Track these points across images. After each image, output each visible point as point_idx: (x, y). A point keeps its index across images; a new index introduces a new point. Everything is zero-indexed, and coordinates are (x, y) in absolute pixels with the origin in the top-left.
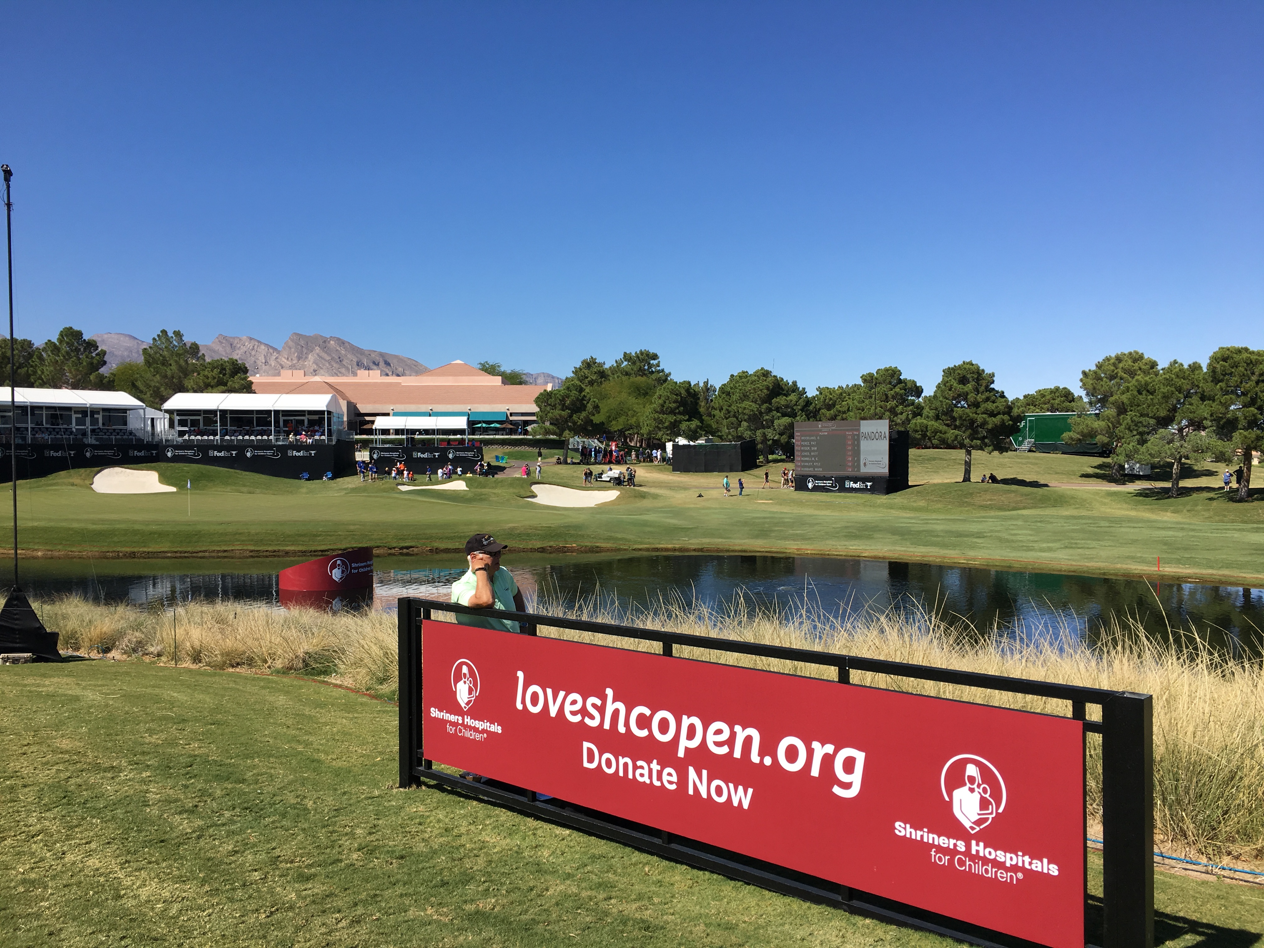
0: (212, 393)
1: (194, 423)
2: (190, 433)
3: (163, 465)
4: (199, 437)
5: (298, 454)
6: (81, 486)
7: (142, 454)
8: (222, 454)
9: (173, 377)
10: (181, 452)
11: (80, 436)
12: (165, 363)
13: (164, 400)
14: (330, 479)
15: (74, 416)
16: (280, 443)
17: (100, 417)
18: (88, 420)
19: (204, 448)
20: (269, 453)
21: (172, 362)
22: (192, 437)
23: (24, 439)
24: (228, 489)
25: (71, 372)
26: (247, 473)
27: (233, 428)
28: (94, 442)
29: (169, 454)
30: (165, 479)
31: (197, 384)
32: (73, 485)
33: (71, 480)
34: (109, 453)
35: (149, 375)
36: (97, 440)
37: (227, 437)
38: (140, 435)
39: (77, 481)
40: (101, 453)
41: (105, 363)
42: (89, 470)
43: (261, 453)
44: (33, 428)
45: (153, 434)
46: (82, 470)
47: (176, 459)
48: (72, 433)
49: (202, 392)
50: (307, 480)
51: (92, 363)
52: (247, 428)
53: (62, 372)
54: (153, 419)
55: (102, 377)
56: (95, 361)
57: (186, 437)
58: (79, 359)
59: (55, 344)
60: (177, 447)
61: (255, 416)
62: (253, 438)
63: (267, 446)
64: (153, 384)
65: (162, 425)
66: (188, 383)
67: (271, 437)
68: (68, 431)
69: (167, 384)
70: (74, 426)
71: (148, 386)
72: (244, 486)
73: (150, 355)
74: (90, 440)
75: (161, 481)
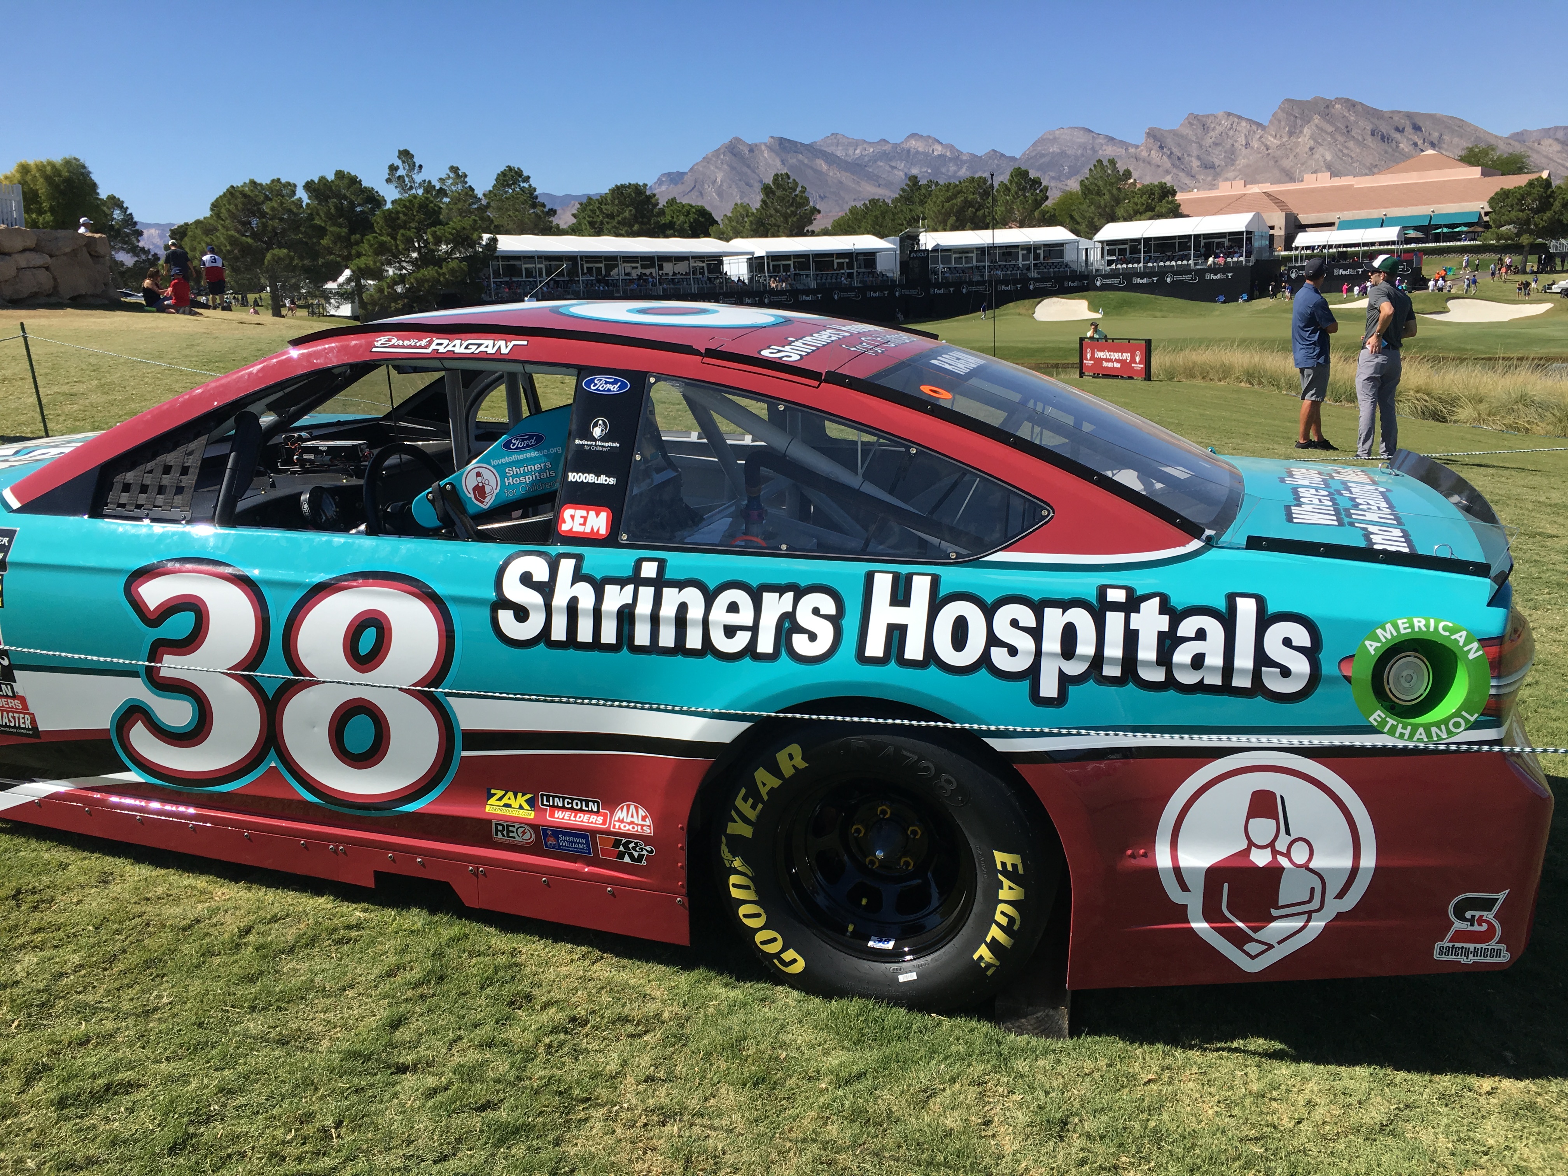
0: (1140, 220)
1: (1122, 252)
2: (1117, 262)
3: (1091, 293)
4: (1125, 266)
5: (1215, 277)
6: (1025, 315)
7: (1075, 284)
8: (1144, 281)
9: (1106, 206)
10: (1108, 281)
11: (1025, 271)
12: (1099, 193)
13: (1097, 229)
14: (1247, 301)
15: (1021, 253)
16: (1198, 267)
17: (1041, 252)
18: (1032, 255)
19: (1128, 276)
20: (1187, 277)
21: (1105, 191)
22: (1119, 266)
23: (983, 276)
24: (1145, 315)
25: (1019, 211)
26: (1167, 298)
27: (1156, 255)
28: (1036, 276)
29: (1098, 284)
30: (1093, 307)
31: (1127, 211)
32: (1019, 314)
33: (1018, 311)
34: (1049, 284)
35: (1084, 207)
36: (1038, 273)
37: (1150, 264)
38: (1074, 266)
39: (1023, 311)
40: (1041, 285)
41: (1047, 198)
42: (1032, 300)
43: (1179, 278)
44: (989, 266)
45: (1087, 263)
46: (1027, 301)
47: (1104, 288)
48: (1019, 268)
49: (1131, 220)
50: (1222, 302)
51: (1036, 200)
52: (1169, 254)
53: (1010, 211)
54: (1087, 249)
55: (1044, 213)
56: (1039, 198)
57: (1113, 266)
58: (1025, 197)
59: (1006, 185)
60: (1105, 276)
61: (1177, 241)
62: (1173, 263)
63: (1186, 270)
64: (1087, 215)
65: (1095, 256)
66: (1120, 212)
67: (1190, 262)
68: (1017, 267)
69: (1100, 214)
70: (1021, 262)
71: (1084, 218)
72: (1161, 310)
73: (1086, 187)
74: (1033, 274)
75: (1089, 309)
